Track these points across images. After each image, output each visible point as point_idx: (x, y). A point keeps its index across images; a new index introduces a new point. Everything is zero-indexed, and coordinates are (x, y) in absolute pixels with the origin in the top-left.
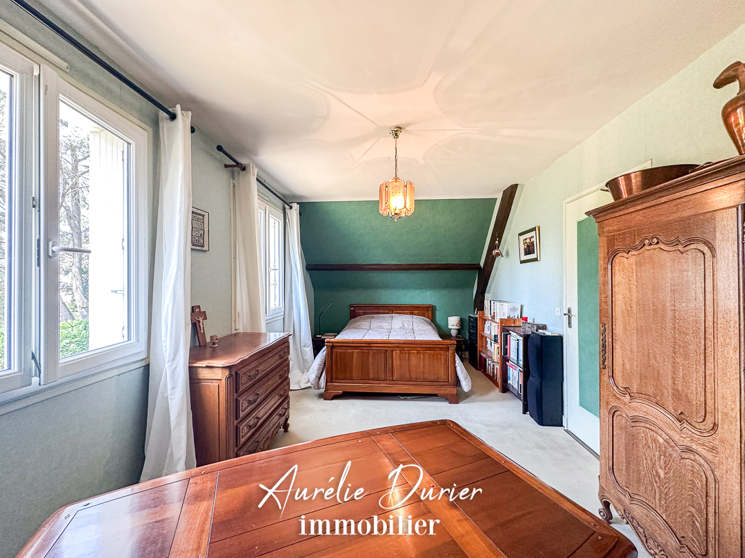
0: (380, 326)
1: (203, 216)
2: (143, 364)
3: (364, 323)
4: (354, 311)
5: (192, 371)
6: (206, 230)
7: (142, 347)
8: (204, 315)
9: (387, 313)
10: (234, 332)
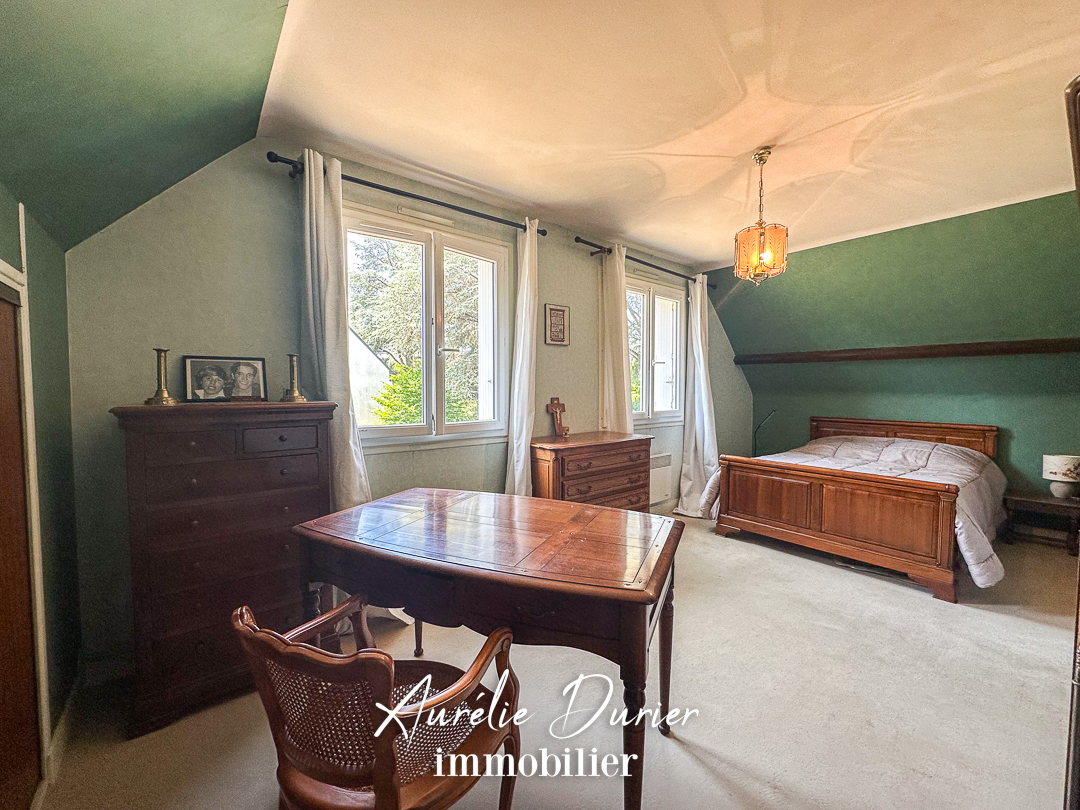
0: (855, 454)
1: (563, 311)
2: (505, 440)
3: (826, 447)
4: (817, 427)
5: (533, 450)
6: (566, 324)
7: (502, 425)
8: (563, 408)
9: (882, 436)
10: (601, 429)
